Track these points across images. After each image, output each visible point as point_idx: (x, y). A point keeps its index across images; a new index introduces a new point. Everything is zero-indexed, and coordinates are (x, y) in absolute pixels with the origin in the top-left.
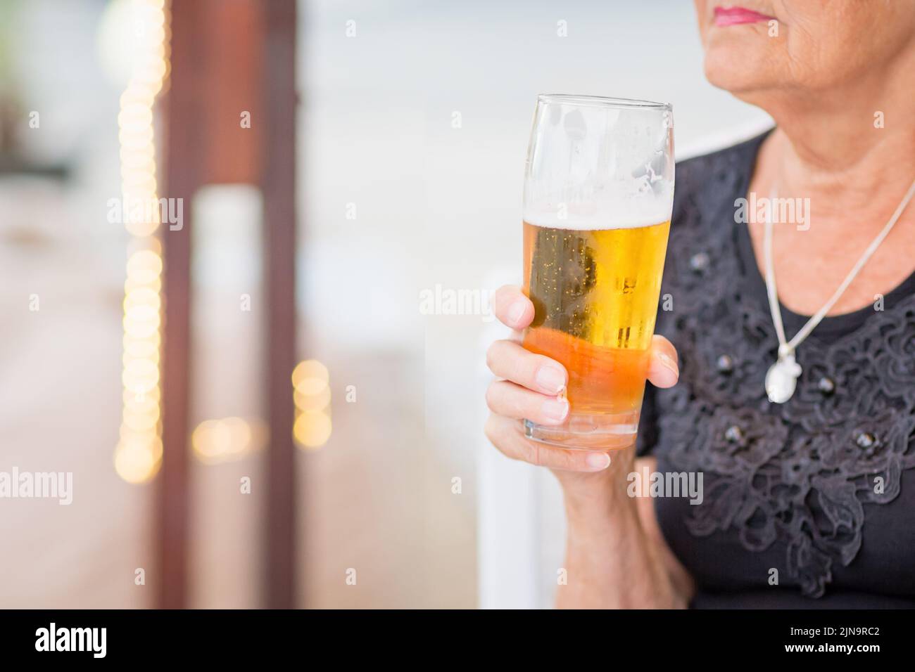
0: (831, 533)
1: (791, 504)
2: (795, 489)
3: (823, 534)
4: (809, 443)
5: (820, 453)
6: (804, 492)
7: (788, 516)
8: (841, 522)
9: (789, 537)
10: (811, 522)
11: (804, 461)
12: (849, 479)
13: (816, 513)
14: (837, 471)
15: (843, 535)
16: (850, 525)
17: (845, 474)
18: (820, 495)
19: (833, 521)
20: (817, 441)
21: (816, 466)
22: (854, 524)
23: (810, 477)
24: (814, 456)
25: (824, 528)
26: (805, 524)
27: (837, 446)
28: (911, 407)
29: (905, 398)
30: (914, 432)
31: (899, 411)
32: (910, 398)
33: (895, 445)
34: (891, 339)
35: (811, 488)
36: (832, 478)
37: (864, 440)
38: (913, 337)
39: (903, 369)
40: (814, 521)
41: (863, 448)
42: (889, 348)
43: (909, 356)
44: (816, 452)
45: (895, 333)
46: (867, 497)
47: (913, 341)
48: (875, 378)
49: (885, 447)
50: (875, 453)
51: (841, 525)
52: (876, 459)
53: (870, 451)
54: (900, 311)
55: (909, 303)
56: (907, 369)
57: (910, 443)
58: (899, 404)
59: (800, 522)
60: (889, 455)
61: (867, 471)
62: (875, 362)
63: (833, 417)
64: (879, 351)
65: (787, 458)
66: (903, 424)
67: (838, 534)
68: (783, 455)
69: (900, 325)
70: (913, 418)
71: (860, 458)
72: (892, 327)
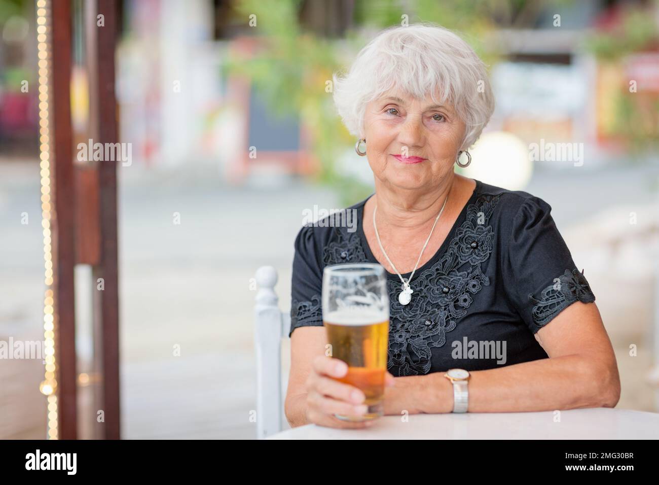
0: (418, 361)
1: (400, 351)
2: (401, 345)
3: (415, 362)
5: (409, 330)
6: (405, 345)
7: (399, 356)
9: (400, 364)
10: (408, 357)
11: (404, 334)
12: (424, 339)
13: (411, 353)
14: (418, 336)
15: (423, 361)
16: (426, 357)
17: (422, 337)
18: (412, 346)
19: (418, 356)
20: (406, 325)
21: (408, 336)
22: (427, 357)
23: (407, 339)
24: (407, 331)
25: (415, 359)
26: (406, 358)
27: (416, 326)
28: (443, 308)
29: (440, 303)
30: (448, 317)
31: (438, 309)
32: (442, 303)
33: (441, 323)
34: (430, 280)
35: (408, 344)
36: (416, 339)
37: (428, 323)
38: (440, 278)
39: (436, 292)
40: (410, 357)
41: (428, 326)
42: (430, 284)
43: (439, 287)
44: (407, 329)
45: (432, 277)
46: (433, 345)
47: (440, 280)
48: (426, 296)
49: (436, 324)
50: (433, 328)
51: (422, 357)
52: (434, 330)
53: (430, 327)
54: (433, 269)
55: (437, 265)
56: (438, 292)
57: (446, 322)
58: (438, 306)
59: (404, 358)
60: (439, 327)
61: (431, 335)
62: (425, 290)
63: (410, 314)
64: (426, 286)
65: (395, 332)
66: (442, 314)
67: (421, 361)
68: (393, 332)
69: (433, 274)
70: (446, 311)
71: (427, 330)
72: (431, 275)
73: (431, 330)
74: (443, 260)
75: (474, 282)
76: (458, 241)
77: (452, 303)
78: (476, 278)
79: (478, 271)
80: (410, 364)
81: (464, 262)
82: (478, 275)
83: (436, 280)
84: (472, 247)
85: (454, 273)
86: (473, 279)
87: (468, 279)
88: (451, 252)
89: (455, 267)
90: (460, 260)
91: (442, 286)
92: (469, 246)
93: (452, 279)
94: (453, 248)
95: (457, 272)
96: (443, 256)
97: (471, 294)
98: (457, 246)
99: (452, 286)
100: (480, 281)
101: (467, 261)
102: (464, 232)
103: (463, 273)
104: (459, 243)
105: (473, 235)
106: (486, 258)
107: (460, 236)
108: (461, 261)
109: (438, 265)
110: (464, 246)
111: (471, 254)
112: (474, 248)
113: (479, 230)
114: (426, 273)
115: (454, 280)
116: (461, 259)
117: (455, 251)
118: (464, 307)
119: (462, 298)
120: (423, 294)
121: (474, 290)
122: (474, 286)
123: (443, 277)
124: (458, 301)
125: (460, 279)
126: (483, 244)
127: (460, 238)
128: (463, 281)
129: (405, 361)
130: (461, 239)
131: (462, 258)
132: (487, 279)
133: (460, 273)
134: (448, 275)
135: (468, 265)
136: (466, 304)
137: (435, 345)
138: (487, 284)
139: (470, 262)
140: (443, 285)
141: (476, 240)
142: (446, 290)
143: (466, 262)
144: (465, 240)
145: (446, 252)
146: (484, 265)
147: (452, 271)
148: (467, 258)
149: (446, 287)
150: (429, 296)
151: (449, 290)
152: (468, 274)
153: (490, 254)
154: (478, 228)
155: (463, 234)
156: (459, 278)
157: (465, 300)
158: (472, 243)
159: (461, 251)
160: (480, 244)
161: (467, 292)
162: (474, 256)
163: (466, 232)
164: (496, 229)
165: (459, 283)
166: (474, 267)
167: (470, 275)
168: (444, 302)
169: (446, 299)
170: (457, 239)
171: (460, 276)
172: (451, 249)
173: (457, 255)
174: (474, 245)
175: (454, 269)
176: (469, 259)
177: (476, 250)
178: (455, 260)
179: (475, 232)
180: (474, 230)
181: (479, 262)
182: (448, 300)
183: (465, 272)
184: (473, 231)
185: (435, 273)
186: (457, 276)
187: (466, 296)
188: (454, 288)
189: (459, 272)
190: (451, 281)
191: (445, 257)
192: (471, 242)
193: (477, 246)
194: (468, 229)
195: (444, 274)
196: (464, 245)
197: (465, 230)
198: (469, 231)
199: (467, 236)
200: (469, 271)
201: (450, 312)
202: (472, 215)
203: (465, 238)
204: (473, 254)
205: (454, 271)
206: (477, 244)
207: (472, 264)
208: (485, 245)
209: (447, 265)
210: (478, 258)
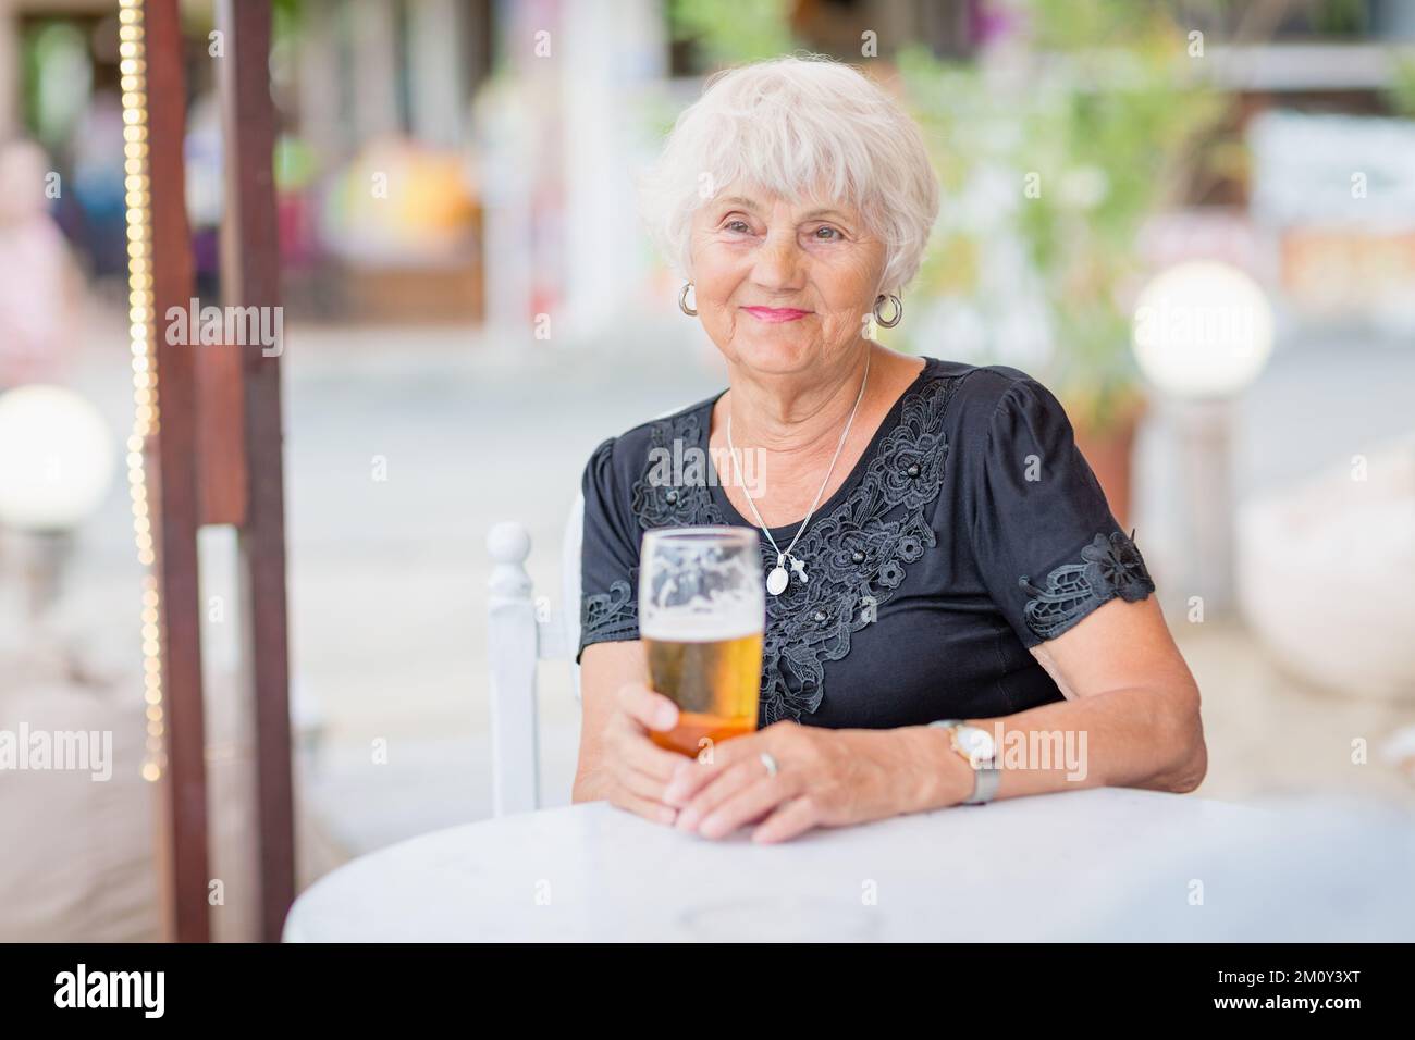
0: (799, 689)
1: (767, 670)
2: (769, 659)
3: (792, 691)
4: (776, 626)
5: (786, 632)
6: (777, 660)
7: (765, 679)
8: (806, 679)
9: (766, 697)
10: (782, 681)
11: (775, 640)
12: (810, 646)
13: (787, 675)
14: (801, 641)
15: (809, 689)
16: (813, 680)
17: (807, 643)
18: (788, 661)
19: (800, 679)
20: (782, 624)
21: (782, 641)
22: (816, 679)
23: (780, 648)
24: (782, 633)
25: (793, 685)
26: (777, 683)
27: (799, 625)
28: (851, 589)
29: (847, 583)
30: (857, 605)
31: (842, 592)
32: (850, 582)
33: (843, 617)
34: (831, 538)
35: (782, 657)
36: (797, 648)
37: (819, 617)
38: (848, 535)
39: (841, 561)
40: (785, 681)
41: (820, 622)
42: (829, 547)
43: (845, 552)
44: (782, 629)
45: (833, 533)
46: (825, 658)
47: (848, 539)
48: (821, 570)
49: (835, 619)
50: (829, 625)
51: (806, 682)
52: (830, 629)
53: (824, 623)
54: (835, 517)
55: (842, 510)
56: (844, 561)
57: (854, 614)
58: (843, 587)
59: (775, 683)
60: (839, 624)
61: (824, 638)
62: (819, 558)
63: (792, 605)
64: (822, 550)
66: (846, 601)
67: (804, 689)
69: (836, 527)
70: (855, 595)
71: (817, 630)
72: (831, 529)
73: (825, 628)
74: (853, 500)
75: (911, 541)
76: (883, 463)
77: (867, 581)
78: (915, 534)
79: (917, 521)
80: (784, 696)
81: (895, 504)
82: (917, 528)
83: (840, 539)
84: (910, 476)
85: (874, 524)
86: (909, 534)
87: (900, 535)
88: (871, 484)
89: (875, 514)
90: (886, 499)
91: (852, 551)
92: (904, 473)
93: (871, 537)
94: (873, 476)
95: (882, 524)
96: (853, 493)
97: (902, 563)
98: (882, 472)
99: (871, 550)
100: (922, 537)
101: (899, 501)
102: (894, 447)
103: (892, 524)
104: (886, 467)
105: (914, 452)
106: (934, 495)
107: (887, 454)
108: (889, 502)
109: (845, 510)
110: (896, 474)
111: (909, 488)
112: (914, 477)
113: (925, 442)
114: (822, 524)
115: (875, 538)
116: (889, 499)
117: (879, 482)
118: (888, 587)
119: (884, 570)
120: (816, 567)
121: (909, 556)
122: (909, 548)
123: (855, 532)
124: (878, 576)
125: (885, 536)
126: (929, 468)
127: (888, 457)
128: (890, 540)
129: (776, 690)
130: (889, 461)
131: (890, 495)
132: (932, 535)
133: (887, 525)
134: (863, 528)
135: (902, 507)
136: (894, 582)
137: (831, 656)
138: (932, 543)
139: (906, 503)
140: (855, 548)
141: (918, 462)
142: (858, 557)
143: (897, 503)
144: (898, 462)
145: (860, 484)
146: (929, 508)
147: (870, 521)
148: (899, 496)
149: (860, 552)
150: (826, 569)
151: (865, 557)
152: (901, 524)
153: (941, 486)
154: (924, 439)
155: (894, 450)
156: (885, 534)
157: (891, 574)
158: (911, 466)
159: (888, 483)
160: (923, 468)
161: (896, 558)
162: (914, 492)
163: (899, 446)
164: (953, 440)
165: (884, 544)
166: (912, 513)
167: (904, 527)
168: (854, 581)
169: (858, 574)
170: (882, 459)
171: (886, 530)
172: (869, 479)
173: (882, 490)
174: (913, 470)
175: (875, 518)
176: (906, 498)
177: (917, 480)
178: (878, 501)
179: (916, 446)
180: (913, 442)
181: (921, 503)
182: (861, 576)
183: (896, 523)
184: (912, 444)
185: (839, 525)
186: (880, 530)
187: (893, 566)
188: (874, 553)
189: (884, 523)
190: (869, 539)
191: (857, 494)
192: (907, 465)
193: (919, 472)
194: (902, 441)
195: (856, 528)
196: (895, 470)
197: (897, 443)
198: (905, 444)
199: (900, 454)
200: (902, 521)
201: (862, 596)
202: (912, 414)
203: (897, 457)
204: (912, 488)
205: (875, 521)
206: (919, 469)
207: (909, 507)
208: (933, 470)
209: (861, 508)
210: (920, 495)
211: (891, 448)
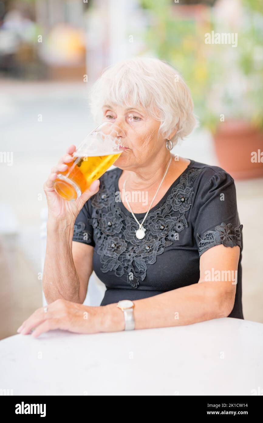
0: (138, 272)
1: (128, 265)
2: (129, 260)
4: (133, 248)
5: (136, 251)
6: (132, 261)
7: (127, 267)
8: (141, 269)
9: (128, 273)
11: (132, 254)
12: (143, 258)
13: (135, 267)
14: (140, 256)
15: (142, 272)
16: (143, 270)
17: (142, 257)
18: (136, 262)
19: (139, 269)
20: (135, 248)
21: (135, 255)
22: (144, 270)
23: (133, 258)
24: (134, 252)
25: (136, 271)
27: (140, 250)
28: (159, 239)
29: (157, 236)
30: (160, 245)
31: (156, 239)
32: (159, 236)
33: (155, 249)
34: (153, 220)
35: (134, 261)
36: (139, 258)
37: (147, 248)
38: (159, 219)
39: (156, 228)
40: (134, 269)
41: (147, 250)
42: (153, 222)
43: (158, 225)
44: (135, 251)
45: (154, 218)
46: (148, 263)
47: (159, 221)
48: (149, 230)
49: (152, 250)
50: (150, 251)
51: (141, 270)
52: (150, 253)
53: (149, 251)
54: (156, 213)
55: (158, 211)
56: (157, 228)
57: (159, 248)
59: (131, 269)
60: (154, 251)
61: (148, 256)
62: (149, 226)
64: (150, 223)
65: (127, 252)
66: (157, 243)
67: (140, 272)
68: (126, 252)
69: (155, 216)
70: (160, 242)
71: (146, 253)
72: (153, 217)
73: (148, 252)
74: (162, 208)
75: (180, 224)
76: (173, 196)
77: (164, 237)
78: (181, 222)
79: (183, 217)
80: (134, 274)
81: (176, 210)
82: (182, 220)
83: (156, 220)
84: (181, 201)
85: (168, 217)
86: (179, 222)
87: (177, 222)
88: (168, 203)
89: (169, 213)
91: (160, 225)
92: (179, 200)
93: (167, 221)
94: (169, 200)
95: (171, 217)
96: (162, 205)
97: (176, 232)
98: (172, 199)
99: (167, 226)
100: (184, 223)
101: (178, 210)
102: (177, 191)
103: (174, 218)
104: (174, 198)
105: (184, 193)
106: (188, 209)
107: (174, 193)
111: (181, 205)
112: (183, 202)
113: (187, 190)
114: (151, 215)
115: (168, 221)
116: (174, 209)
117: (171, 202)
118: (171, 240)
119: (170, 234)
121: (179, 230)
122: (179, 227)
123: (162, 219)
124: (168, 236)
125: (172, 221)
127: (174, 194)
128: (173, 223)
129: (131, 271)
130: (175, 196)
131: (175, 207)
132: (187, 223)
134: (165, 218)
135: (178, 212)
136: (173, 238)
137: (149, 262)
138: (187, 226)
139: (180, 211)
140: (161, 224)
141: (185, 197)
142: (162, 227)
145: (165, 202)
146: (187, 213)
147: (167, 215)
148: (177, 208)
150: (151, 230)
151: (164, 228)
152: (178, 218)
153: (191, 206)
154: (187, 189)
155: (177, 192)
157: (172, 236)
159: (174, 203)
160: (186, 199)
161: (175, 230)
162: (183, 207)
163: (178, 191)
164: (196, 191)
165: (171, 224)
166: (181, 214)
167: (178, 219)
168: (160, 235)
170: (172, 195)
171: (172, 219)
172: (168, 201)
173: (172, 205)
174: (183, 199)
175: (169, 215)
176: (179, 209)
177: (184, 203)
178: (170, 209)
179: (184, 191)
180: (184, 190)
181: (184, 211)
182: (163, 234)
183: (176, 217)
184: (183, 190)
185: (157, 216)
186: (171, 219)
187: (173, 233)
188: (167, 227)
189: (172, 217)
191: (164, 206)
192: (181, 198)
193: (185, 201)
194: (180, 189)
195: (162, 217)
196: (177, 199)
197: (178, 190)
198: (180, 190)
201: (162, 242)
202: (184, 180)
203: (178, 195)
204: (182, 205)
205: (169, 216)
206: (185, 199)
207: (181, 212)
208: (189, 200)
209: (164, 211)
210: (184, 208)
211: (176, 191)
